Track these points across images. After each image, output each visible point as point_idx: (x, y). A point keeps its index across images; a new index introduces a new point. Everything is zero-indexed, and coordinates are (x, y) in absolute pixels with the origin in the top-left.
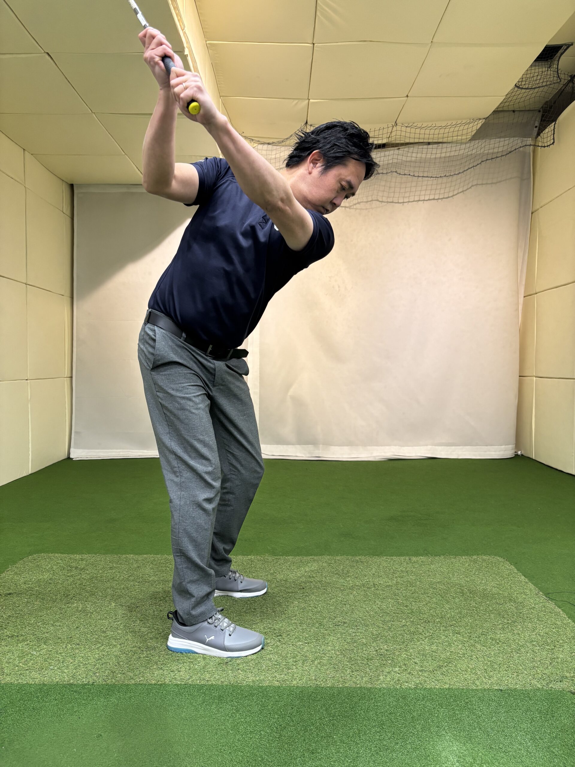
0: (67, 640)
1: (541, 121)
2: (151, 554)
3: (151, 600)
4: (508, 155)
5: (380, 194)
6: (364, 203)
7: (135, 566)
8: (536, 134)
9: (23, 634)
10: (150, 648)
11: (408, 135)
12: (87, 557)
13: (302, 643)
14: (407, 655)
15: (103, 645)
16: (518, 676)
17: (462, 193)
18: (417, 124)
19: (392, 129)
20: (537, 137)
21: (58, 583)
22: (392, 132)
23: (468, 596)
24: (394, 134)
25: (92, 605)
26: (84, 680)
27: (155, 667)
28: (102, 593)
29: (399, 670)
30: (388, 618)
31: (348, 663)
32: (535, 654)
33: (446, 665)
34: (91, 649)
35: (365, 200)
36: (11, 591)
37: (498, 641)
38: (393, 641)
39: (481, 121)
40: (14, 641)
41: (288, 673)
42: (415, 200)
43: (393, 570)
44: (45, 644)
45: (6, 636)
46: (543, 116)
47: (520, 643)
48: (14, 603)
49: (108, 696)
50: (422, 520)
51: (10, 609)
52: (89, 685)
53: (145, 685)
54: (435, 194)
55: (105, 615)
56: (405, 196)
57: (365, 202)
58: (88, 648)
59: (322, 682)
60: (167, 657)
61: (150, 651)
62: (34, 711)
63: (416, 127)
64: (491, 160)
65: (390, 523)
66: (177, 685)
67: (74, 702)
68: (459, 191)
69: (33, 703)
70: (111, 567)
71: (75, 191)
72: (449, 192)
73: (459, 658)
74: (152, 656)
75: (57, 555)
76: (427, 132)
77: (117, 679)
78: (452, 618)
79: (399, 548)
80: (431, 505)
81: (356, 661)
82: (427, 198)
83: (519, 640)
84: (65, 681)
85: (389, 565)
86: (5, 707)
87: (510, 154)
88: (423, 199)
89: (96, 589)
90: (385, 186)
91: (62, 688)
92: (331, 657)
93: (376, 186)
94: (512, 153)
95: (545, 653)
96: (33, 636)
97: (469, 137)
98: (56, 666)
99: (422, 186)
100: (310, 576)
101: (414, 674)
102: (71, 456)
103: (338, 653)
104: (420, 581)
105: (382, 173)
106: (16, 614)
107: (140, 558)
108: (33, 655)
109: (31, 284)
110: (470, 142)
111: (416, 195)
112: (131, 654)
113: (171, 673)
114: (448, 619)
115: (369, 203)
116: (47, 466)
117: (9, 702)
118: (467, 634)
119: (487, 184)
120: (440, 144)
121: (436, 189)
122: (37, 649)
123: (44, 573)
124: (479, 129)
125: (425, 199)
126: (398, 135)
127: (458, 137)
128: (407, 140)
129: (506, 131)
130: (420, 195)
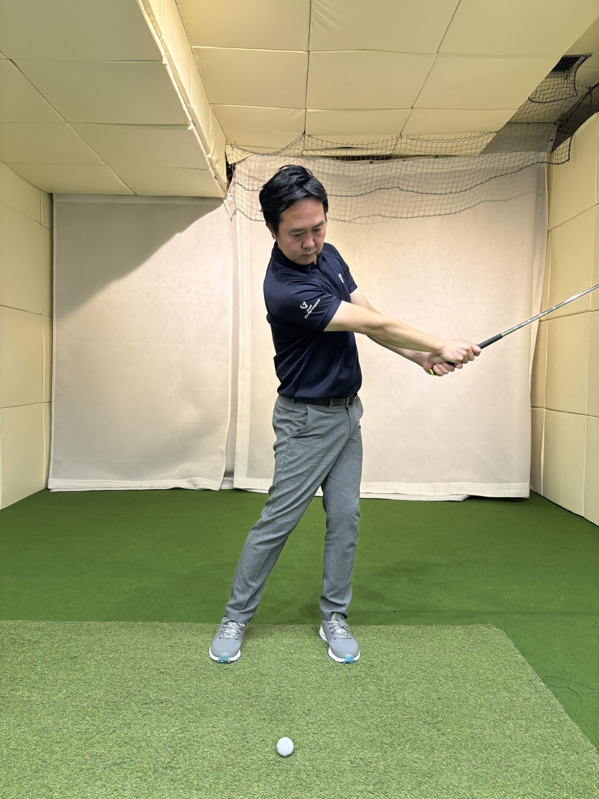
1: (557, 134)
4: (518, 172)
5: (383, 208)
6: (365, 218)
11: (413, 148)
17: (470, 209)
18: (424, 136)
19: (397, 141)
22: (396, 145)
24: (398, 146)
39: (492, 135)
42: (419, 216)
46: (559, 130)
56: (409, 211)
57: (367, 216)
63: (422, 140)
64: (500, 177)
68: (466, 207)
71: (55, 201)
72: (456, 207)
76: (434, 145)
82: (432, 214)
87: (520, 171)
90: (388, 200)
93: (379, 199)
94: (523, 170)
97: (479, 151)
99: (427, 201)
105: (384, 188)
109: (2, 304)
110: (479, 156)
115: (371, 217)
116: (21, 499)
119: (496, 201)
120: (448, 158)
121: (442, 205)
124: (490, 142)
125: (430, 215)
126: (402, 148)
127: (467, 151)
128: (412, 153)
129: (518, 146)
130: (425, 211)
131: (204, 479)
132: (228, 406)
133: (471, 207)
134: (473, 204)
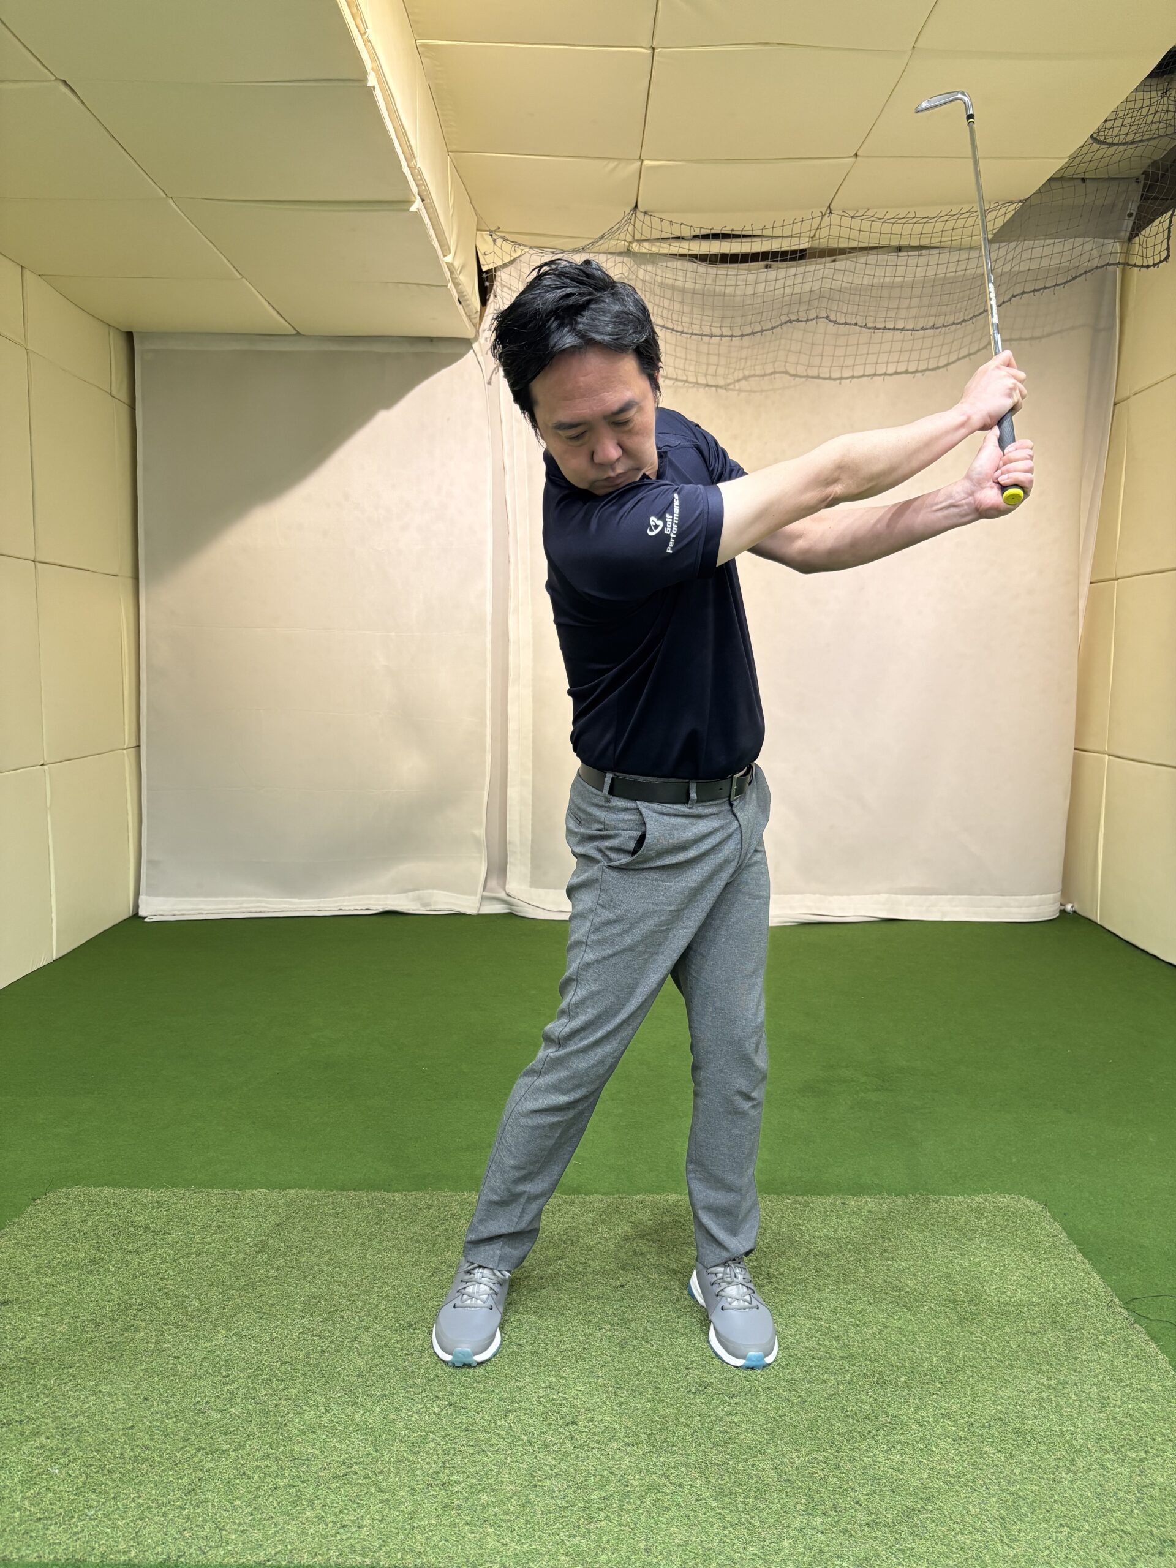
0: (124, 1435)
1: (1142, 200)
2: (302, 1187)
3: (303, 1320)
4: (1068, 284)
5: (793, 358)
6: (757, 378)
8: (1127, 233)
9: (33, 1416)
10: (298, 1459)
11: (854, 234)
12: (169, 1197)
13: (620, 1445)
14: (839, 1478)
15: (198, 1450)
16: (1070, 1535)
17: (967, 358)
18: (876, 210)
19: (822, 219)
20: (1130, 239)
21: (107, 1270)
22: (820, 227)
23: (966, 1312)
24: (824, 233)
26: (160, 1549)
27: (308, 1514)
30: (799, 1373)
31: (715, 1504)
32: (1105, 1473)
33: (922, 1507)
34: (174, 1461)
35: (758, 372)
37: (1029, 1438)
38: (811, 1439)
39: (1013, 207)
40: (12, 1436)
41: (589, 1532)
42: (866, 373)
43: (809, 1235)
46: (1145, 193)
47: (1074, 1442)
48: (15, 1328)
54: (908, 361)
55: (205, 1364)
56: (846, 364)
57: (758, 376)
59: (660, 1557)
60: (334, 1485)
61: (298, 1467)
63: (872, 219)
64: (1032, 294)
65: (803, 1099)
70: (219, 1227)
71: (138, 347)
73: (947, 1487)
74: (303, 1482)
75: (106, 1191)
79: (820, 1171)
80: (888, 1049)
81: (733, 1496)
83: (1072, 1434)
85: (800, 1221)
87: (1072, 282)
88: (883, 371)
89: (187, 1290)
90: (802, 341)
92: (680, 1486)
94: (1077, 280)
95: (1126, 1471)
96: (53, 1422)
97: (988, 236)
100: (635, 1251)
101: (854, 1534)
102: (142, 913)
104: (865, 1267)
105: (798, 321)
106: (18, 1360)
108: (52, 1476)
109: (44, 560)
110: (989, 245)
111: (867, 362)
112: (259, 1478)
113: (342, 1530)
114: (926, 1375)
115: (768, 377)
116: (90, 937)
118: (963, 1418)
120: (924, 252)
121: (911, 351)
122: (62, 1461)
124: (1009, 221)
125: (888, 372)
126: (833, 233)
127: (963, 239)
128: (854, 244)
129: (1067, 228)
130: (876, 364)
131: (441, 892)
133: (969, 355)
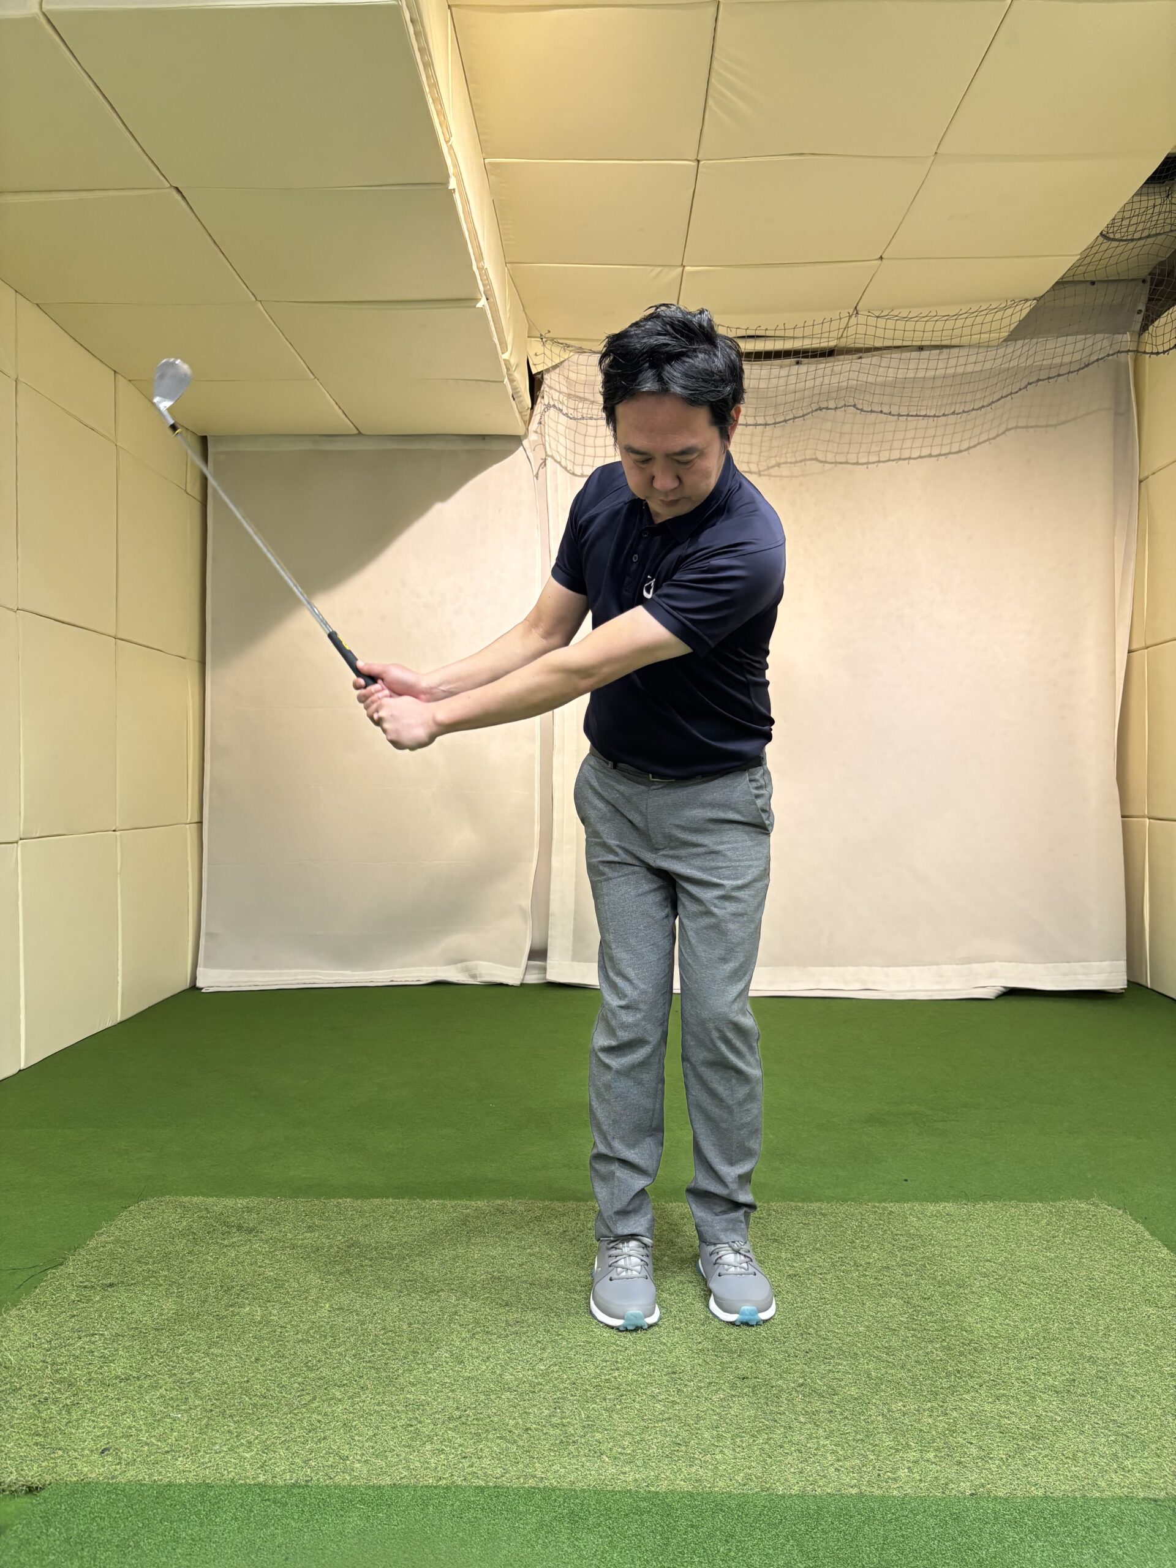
1: (1150, 300)
4: (1081, 371)
5: (822, 447)
6: (788, 465)
7: (359, 1223)
8: (1137, 327)
9: (149, 1373)
11: (880, 332)
12: (257, 1203)
17: (988, 443)
18: (898, 311)
19: (848, 322)
20: (1140, 335)
22: (847, 327)
24: (851, 331)
25: (281, 1309)
26: (288, 1476)
27: (429, 1447)
28: (298, 1283)
29: (936, 1456)
35: (789, 460)
36: (112, 1280)
39: (1028, 303)
42: (891, 458)
44: (196, 1396)
45: (116, 1379)
46: (1152, 292)
49: (342, 1513)
50: (935, 1121)
51: (117, 1319)
52: (299, 1487)
53: (415, 1488)
56: (871, 451)
57: (791, 463)
58: (286, 1405)
61: (413, 1411)
62: (195, 1545)
63: (897, 318)
64: (1047, 380)
65: (870, 1128)
66: (481, 1489)
67: (274, 1525)
68: (981, 440)
69: (191, 1527)
70: (310, 1227)
71: (211, 450)
72: (961, 441)
75: (195, 1199)
76: (920, 326)
77: (355, 1474)
78: (1030, 1340)
82: (916, 454)
84: (248, 1478)
86: (134, 1534)
87: (1086, 369)
88: (908, 455)
90: (831, 432)
91: (245, 1494)
93: (813, 431)
94: (1090, 366)
96: (169, 1378)
97: (1005, 334)
98: (225, 1445)
99: (906, 430)
102: (199, 984)
103: (802, 1419)
105: (827, 408)
107: (367, 1205)
109: (123, 637)
110: (1005, 344)
111: (893, 448)
115: (799, 464)
116: (151, 1004)
117: (141, 1525)
119: (1036, 426)
120: (945, 351)
121: (934, 436)
123: (176, 1240)
124: (1025, 317)
125: (912, 456)
126: (860, 333)
127: (982, 336)
128: (878, 344)
129: (1080, 322)
130: (901, 449)
131: (491, 964)
132: (534, 824)
133: (989, 440)
134: (993, 434)
